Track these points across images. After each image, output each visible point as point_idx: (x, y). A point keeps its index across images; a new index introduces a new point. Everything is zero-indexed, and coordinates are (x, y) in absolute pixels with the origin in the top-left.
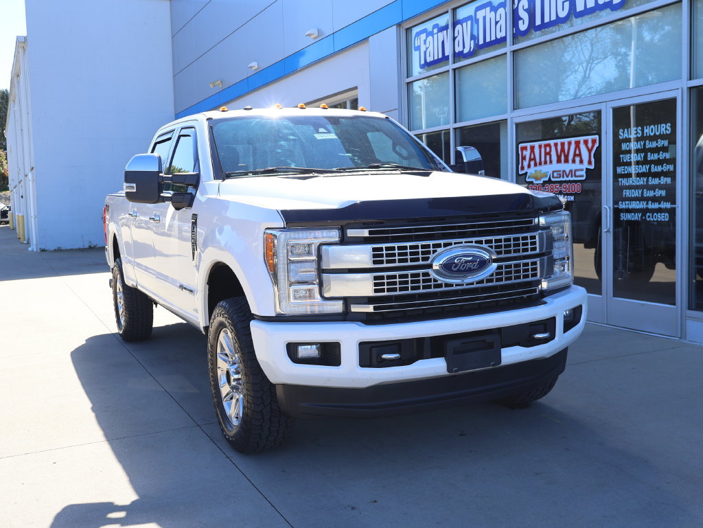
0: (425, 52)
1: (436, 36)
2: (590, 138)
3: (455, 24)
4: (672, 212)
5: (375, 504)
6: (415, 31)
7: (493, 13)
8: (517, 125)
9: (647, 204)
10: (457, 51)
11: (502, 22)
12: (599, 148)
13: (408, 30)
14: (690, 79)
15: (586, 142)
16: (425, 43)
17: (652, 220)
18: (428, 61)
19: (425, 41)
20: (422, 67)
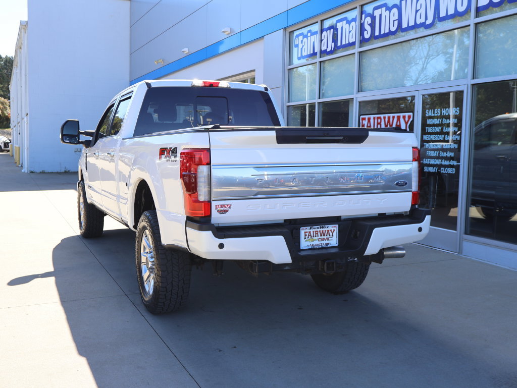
0: (302, 49)
1: (309, 38)
2: (407, 114)
3: (322, 31)
4: (457, 168)
5: (235, 349)
6: (296, 33)
7: (348, 25)
8: (360, 102)
9: (442, 161)
10: (323, 50)
11: (353, 32)
12: (413, 121)
13: (291, 33)
14: (473, 79)
15: (404, 117)
16: (302, 43)
17: (444, 172)
18: (303, 55)
19: (302, 41)
20: (299, 59)
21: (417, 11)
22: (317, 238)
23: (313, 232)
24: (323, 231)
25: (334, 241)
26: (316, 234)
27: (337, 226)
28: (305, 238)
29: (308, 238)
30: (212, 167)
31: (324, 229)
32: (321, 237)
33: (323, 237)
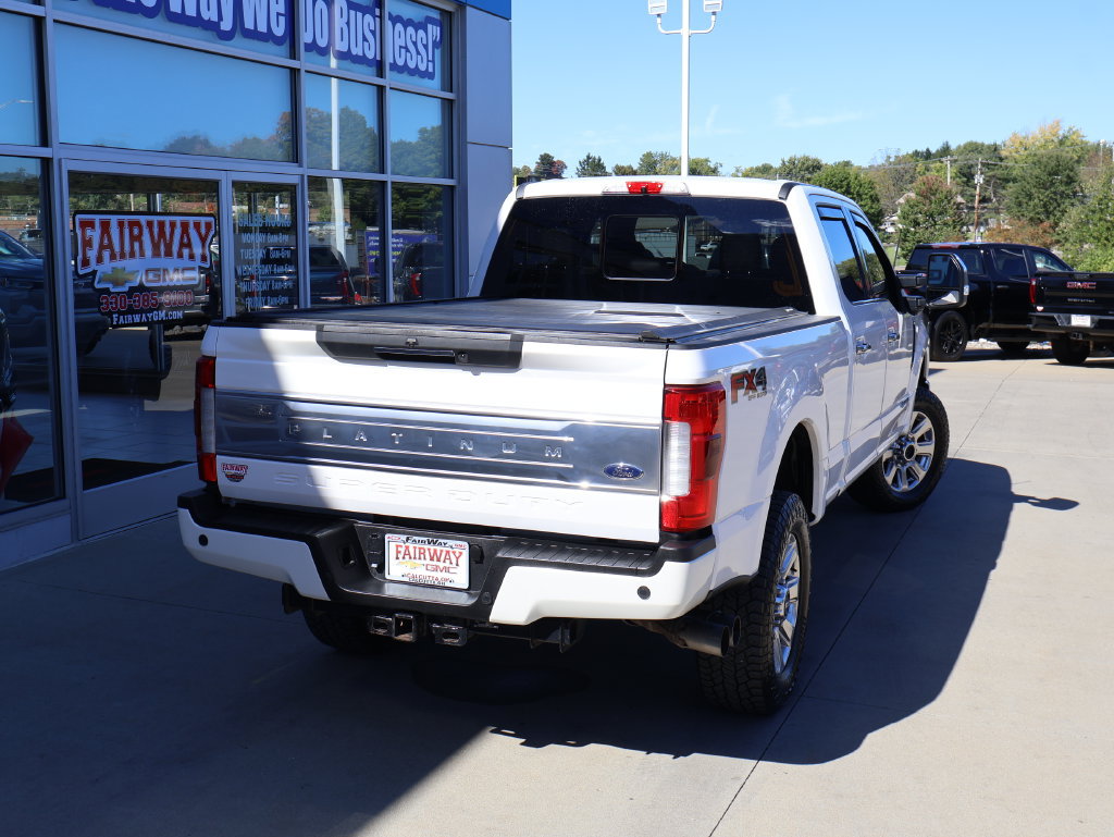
23: (415, 548)
24: (435, 551)
26: (420, 553)
27: (466, 544)
28: (397, 558)
29: (404, 558)
31: (438, 548)
32: (432, 563)
33: (435, 563)
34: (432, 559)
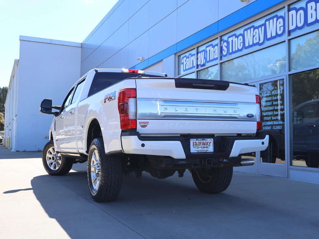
0: (186, 65)
1: (190, 58)
3: (198, 53)
4: (283, 125)
5: (150, 214)
6: (182, 56)
7: (213, 48)
9: (273, 122)
10: (198, 64)
11: (217, 52)
13: (179, 56)
14: (289, 71)
17: (275, 129)
18: (187, 68)
19: (186, 60)
20: (184, 71)
21: (254, 36)
22: (200, 146)
23: (198, 142)
24: (204, 142)
25: (211, 149)
26: (200, 144)
27: (212, 139)
28: (193, 146)
29: (195, 146)
30: (137, 99)
31: (205, 141)
32: (203, 146)
33: (204, 146)
34: (203, 145)
